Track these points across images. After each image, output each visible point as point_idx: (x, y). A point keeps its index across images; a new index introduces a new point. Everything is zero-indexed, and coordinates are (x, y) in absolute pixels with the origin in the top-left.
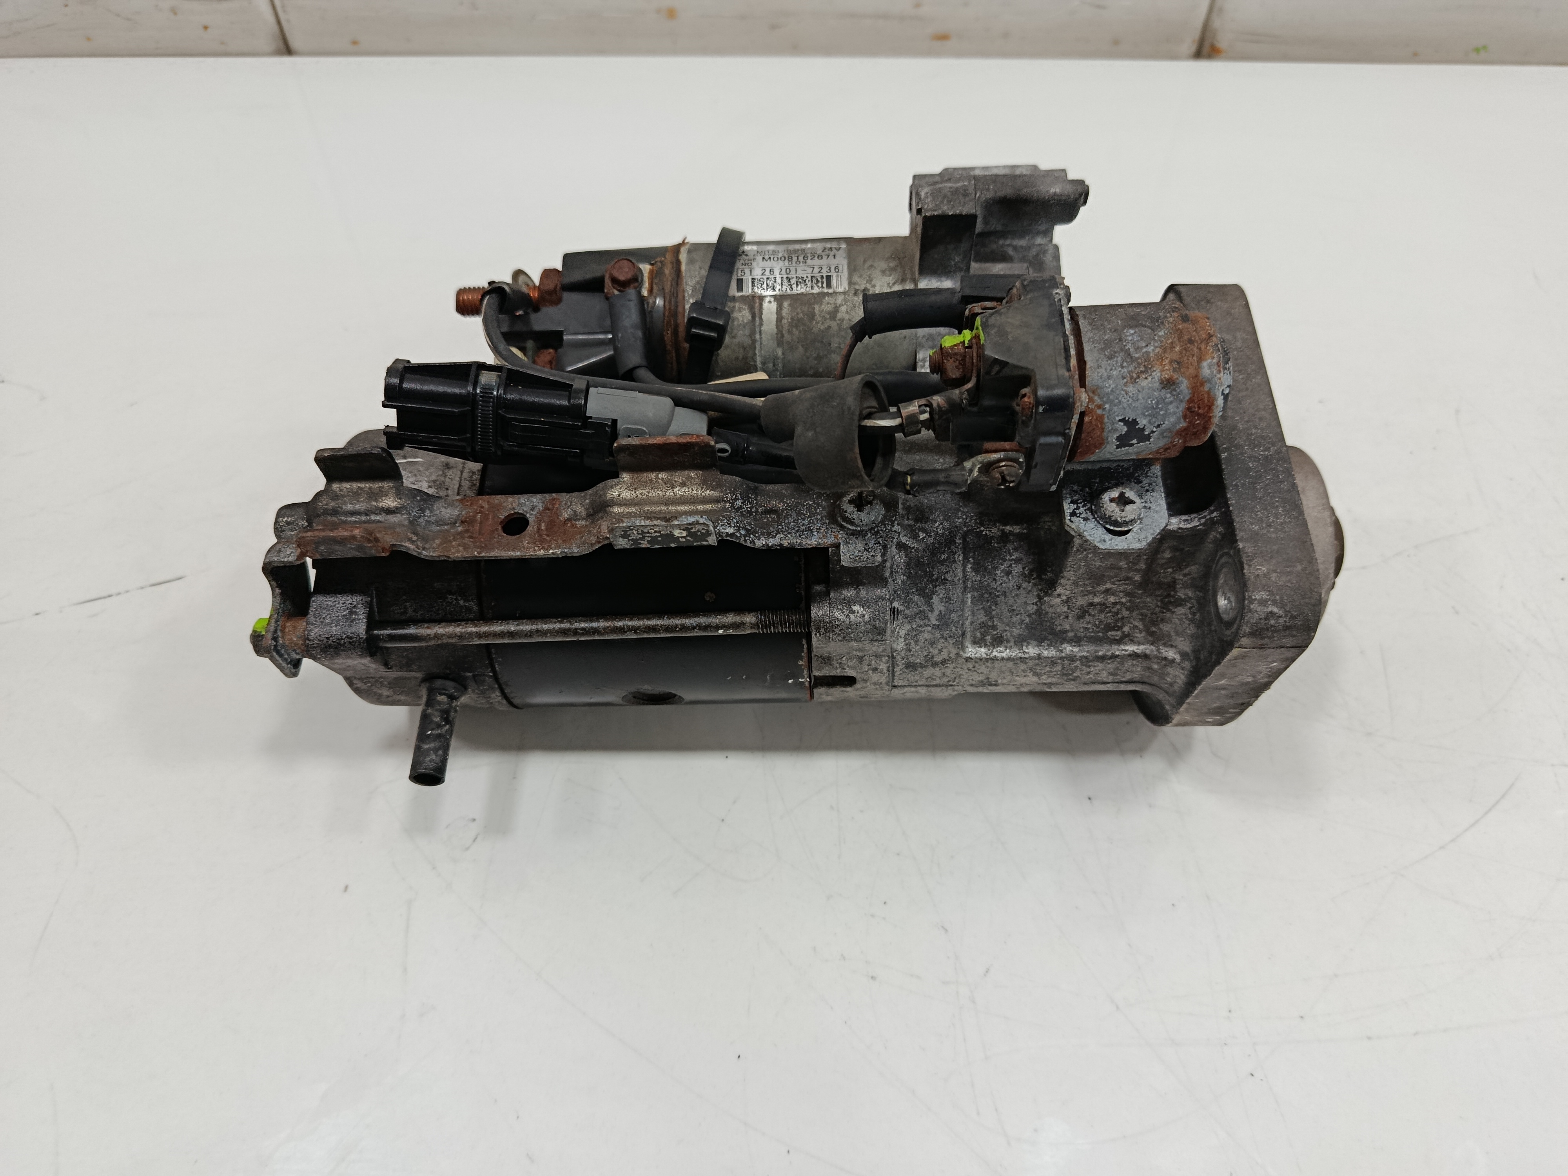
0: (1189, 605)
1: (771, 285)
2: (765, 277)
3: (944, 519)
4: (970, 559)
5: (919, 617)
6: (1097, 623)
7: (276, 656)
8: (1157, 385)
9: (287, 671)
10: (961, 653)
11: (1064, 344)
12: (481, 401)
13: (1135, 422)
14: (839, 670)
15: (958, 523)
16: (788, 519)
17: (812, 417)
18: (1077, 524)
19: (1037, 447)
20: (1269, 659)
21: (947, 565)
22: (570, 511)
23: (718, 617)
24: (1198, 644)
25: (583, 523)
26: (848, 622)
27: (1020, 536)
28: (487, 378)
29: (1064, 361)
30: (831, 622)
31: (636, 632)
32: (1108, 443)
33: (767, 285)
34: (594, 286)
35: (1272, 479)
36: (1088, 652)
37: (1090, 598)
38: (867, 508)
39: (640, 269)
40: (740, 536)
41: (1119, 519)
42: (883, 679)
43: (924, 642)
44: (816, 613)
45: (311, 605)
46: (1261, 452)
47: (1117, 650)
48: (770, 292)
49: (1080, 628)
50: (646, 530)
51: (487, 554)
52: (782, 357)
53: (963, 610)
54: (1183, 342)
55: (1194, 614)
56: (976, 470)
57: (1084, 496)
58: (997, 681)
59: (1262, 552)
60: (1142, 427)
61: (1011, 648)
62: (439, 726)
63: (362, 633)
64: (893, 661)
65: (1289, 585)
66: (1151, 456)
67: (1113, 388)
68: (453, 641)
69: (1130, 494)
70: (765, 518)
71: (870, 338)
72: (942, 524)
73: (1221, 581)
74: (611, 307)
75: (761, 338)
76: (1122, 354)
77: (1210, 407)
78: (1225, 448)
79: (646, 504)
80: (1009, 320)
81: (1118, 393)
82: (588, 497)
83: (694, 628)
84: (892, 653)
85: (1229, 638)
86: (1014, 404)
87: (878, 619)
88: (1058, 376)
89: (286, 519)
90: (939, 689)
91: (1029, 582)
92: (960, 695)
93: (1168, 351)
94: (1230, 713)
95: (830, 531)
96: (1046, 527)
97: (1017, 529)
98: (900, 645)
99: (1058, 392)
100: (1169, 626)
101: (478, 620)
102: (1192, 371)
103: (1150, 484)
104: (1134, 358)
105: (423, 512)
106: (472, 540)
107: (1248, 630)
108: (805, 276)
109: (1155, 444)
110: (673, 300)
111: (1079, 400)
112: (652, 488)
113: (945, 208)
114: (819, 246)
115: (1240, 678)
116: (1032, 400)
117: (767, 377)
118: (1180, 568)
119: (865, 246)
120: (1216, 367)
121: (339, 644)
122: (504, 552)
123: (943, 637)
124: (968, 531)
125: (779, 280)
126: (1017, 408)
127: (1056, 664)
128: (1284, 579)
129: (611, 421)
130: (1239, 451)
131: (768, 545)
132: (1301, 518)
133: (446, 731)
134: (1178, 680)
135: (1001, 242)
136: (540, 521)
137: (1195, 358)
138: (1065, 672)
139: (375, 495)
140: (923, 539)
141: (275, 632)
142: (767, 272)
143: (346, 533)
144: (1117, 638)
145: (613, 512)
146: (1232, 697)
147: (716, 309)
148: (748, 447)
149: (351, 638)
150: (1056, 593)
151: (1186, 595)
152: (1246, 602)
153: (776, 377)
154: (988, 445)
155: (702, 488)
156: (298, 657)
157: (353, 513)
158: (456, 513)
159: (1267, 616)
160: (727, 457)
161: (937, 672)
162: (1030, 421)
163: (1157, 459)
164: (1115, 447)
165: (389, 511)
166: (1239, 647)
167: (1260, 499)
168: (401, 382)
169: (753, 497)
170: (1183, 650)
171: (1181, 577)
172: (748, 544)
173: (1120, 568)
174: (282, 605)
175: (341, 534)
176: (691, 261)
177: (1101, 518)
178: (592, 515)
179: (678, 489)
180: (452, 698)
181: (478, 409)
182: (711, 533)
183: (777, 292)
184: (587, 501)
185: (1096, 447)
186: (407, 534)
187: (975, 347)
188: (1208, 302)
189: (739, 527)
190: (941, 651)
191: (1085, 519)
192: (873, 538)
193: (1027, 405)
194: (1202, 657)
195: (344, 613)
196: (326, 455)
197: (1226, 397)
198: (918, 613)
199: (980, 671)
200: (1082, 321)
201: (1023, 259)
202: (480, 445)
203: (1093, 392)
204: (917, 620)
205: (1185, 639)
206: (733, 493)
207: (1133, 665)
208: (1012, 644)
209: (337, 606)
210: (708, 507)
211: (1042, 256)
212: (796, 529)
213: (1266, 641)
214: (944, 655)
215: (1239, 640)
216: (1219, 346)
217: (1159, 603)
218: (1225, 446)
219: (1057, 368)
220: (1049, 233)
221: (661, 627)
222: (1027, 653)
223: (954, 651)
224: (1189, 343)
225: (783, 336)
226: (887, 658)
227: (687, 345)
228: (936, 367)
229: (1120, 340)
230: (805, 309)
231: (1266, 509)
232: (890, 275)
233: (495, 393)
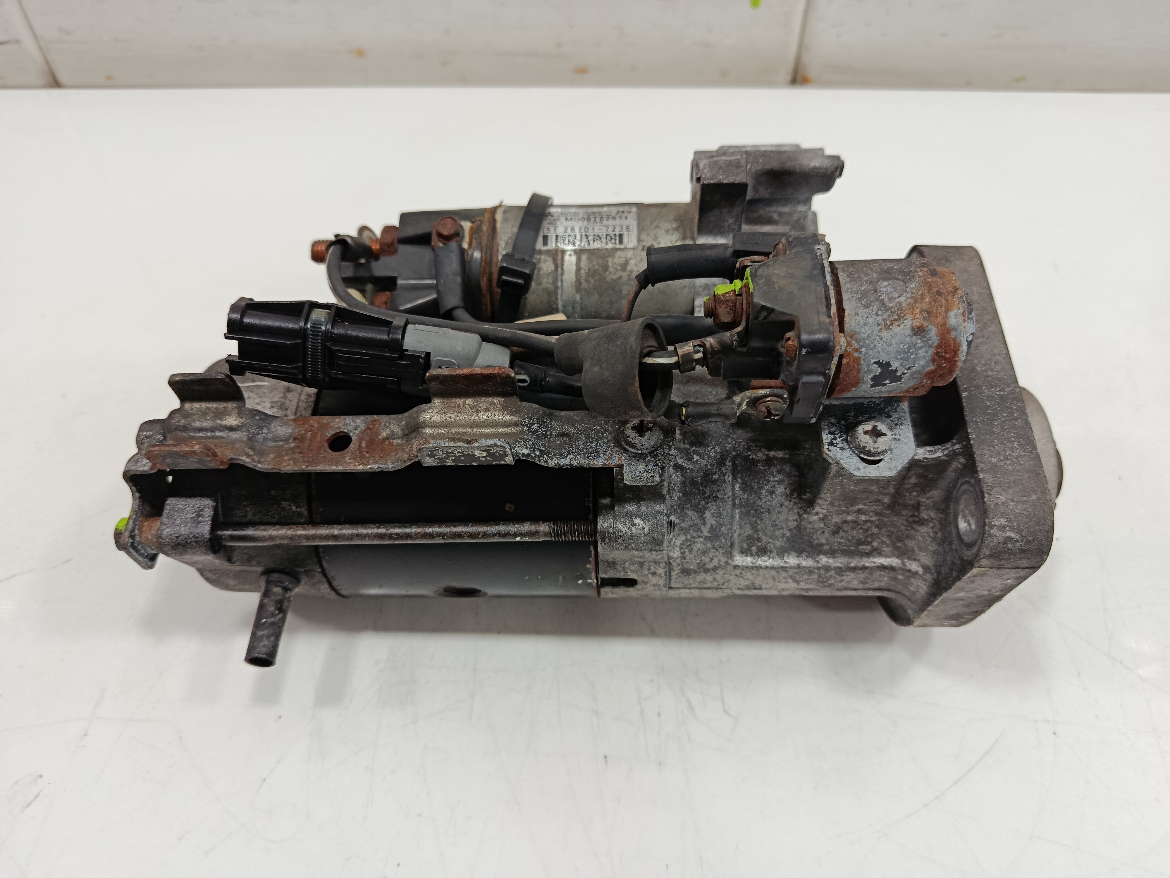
0: (931, 525)
1: (572, 241)
2: (567, 234)
3: (716, 444)
4: (739, 480)
5: (693, 530)
6: (850, 538)
7: (133, 552)
8: (909, 332)
9: (144, 564)
10: (730, 561)
11: (825, 294)
12: (311, 335)
13: (888, 364)
14: (622, 574)
15: (728, 448)
16: (578, 441)
17: (598, 354)
18: (834, 453)
19: (800, 385)
20: (1005, 577)
21: (717, 485)
22: (388, 431)
23: (516, 525)
24: (940, 559)
25: (399, 441)
26: (629, 534)
27: (782, 460)
28: (318, 315)
29: (825, 309)
30: (614, 533)
31: (443, 538)
32: (863, 382)
33: (569, 241)
34: (424, 240)
35: (1007, 416)
36: (841, 563)
37: (844, 517)
38: (648, 434)
39: (461, 226)
40: (535, 457)
41: (872, 449)
42: (661, 582)
43: (697, 552)
44: (602, 525)
45: (165, 508)
46: (997, 392)
47: (867, 562)
48: (571, 247)
49: (835, 542)
50: (450, 451)
51: (314, 468)
52: (580, 301)
53: (731, 524)
54: (932, 294)
55: (936, 533)
56: (745, 403)
57: (840, 428)
58: (761, 586)
59: (1000, 483)
60: (894, 369)
61: (773, 558)
62: (273, 615)
63: (206, 534)
64: (670, 567)
65: (1025, 513)
66: (901, 394)
67: (869, 334)
68: (285, 542)
69: (882, 427)
70: (558, 440)
71: (653, 286)
72: (714, 448)
73: (962, 506)
74: (436, 257)
75: (562, 285)
76: (877, 303)
77: (956, 352)
78: (966, 388)
79: (454, 426)
80: (776, 271)
81: (873, 338)
82: (404, 419)
83: (494, 535)
84: (669, 560)
85: (969, 559)
86: (779, 346)
87: (656, 531)
88: (819, 322)
89: (145, 433)
90: (710, 591)
91: (790, 501)
92: (728, 597)
93: (919, 301)
94: (965, 618)
95: (615, 454)
96: (806, 453)
97: (780, 454)
98: (676, 553)
99: (820, 336)
100: (913, 542)
101: (308, 524)
102: (940, 320)
103: (899, 419)
104: (888, 307)
105: (261, 429)
106: (302, 455)
107: (988, 552)
108: (600, 234)
109: (906, 383)
110: (489, 252)
111: (839, 344)
112: (460, 413)
113: (721, 177)
114: (614, 210)
115: (977, 592)
116: (796, 343)
117: (565, 318)
118: (924, 492)
119: (653, 210)
120: (961, 317)
121: (186, 542)
122: (328, 467)
123: (714, 547)
124: (737, 455)
125: (578, 237)
126: (782, 350)
127: (813, 572)
128: (1020, 507)
129: (425, 354)
130: (977, 391)
131: (560, 464)
132: (1034, 452)
133: (279, 619)
134: (920, 590)
135: (767, 209)
136: (362, 439)
137: (943, 308)
138: (821, 580)
139: (219, 414)
140: (697, 461)
141: (133, 531)
142: (569, 231)
143: (187, 449)
144: (867, 551)
145: (425, 433)
146: (968, 606)
147: (524, 260)
148: (545, 378)
149: (197, 538)
150: (814, 511)
151: (929, 516)
152: (987, 527)
153: (575, 319)
154: (755, 382)
155: (503, 414)
156: (153, 552)
157: (200, 430)
158: (290, 431)
159: (1005, 540)
160: (527, 386)
161: (709, 577)
162: (794, 361)
163: (906, 397)
164: (870, 386)
165: (231, 429)
166: (978, 567)
167: (997, 434)
168: (242, 316)
169: (548, 421)
170: (925, 563)
171: (924, 500)
172: (542, 463)
173: (871, 492)
174: (141, 508)
175: (183, 449)
176: (505, 220)
177: (856, 448)
178: (407, 435)
179: (482, 413)
180: (286, 589)
181: (308, 341)
182: (508, 455)
183: (577, 247)
184: (404, 423)
185: (853, 386)
186: (244, 449)
187: (744, 295)
188: (947, 260)
189: (534, 448)
190: (712, 559)
191: (842, 449)
192: (653, 461)
193: (791, 347)
194: (943, 572)
195: (193, 516)
196: (177, 379)
197: (969, 343)
198: (691, 526)
199: (746, 577)
200: (841, 274)
201: (786, 223)
202: (310, 373)
203: (851, 337)
204: (691, 532)
205: (927, 555)
206: (530, 418)
207: (881, 576)
208: (775, 554)
209: (187, 509)
210: (508, 430)
211: (802, 221)
212: (585, 451)
213: (1003, 562)
214: (715, 563)
215: (979, 560)
216: (964, 298)
217: (904, 522)
218: (965, 386)
219: (818, 315)
220: (808, 201)
221: (465, 533)
222: (787, 562)
223: (723, 560)
224: (937, 294)
225: (581, 284)
226: (664, 564)
227: (499, 290)
228: (710, 312)
229: (876, 291)
230: (600, 261)
231: (1003, 444)
232: (673, 234)
233: (323, 328)
